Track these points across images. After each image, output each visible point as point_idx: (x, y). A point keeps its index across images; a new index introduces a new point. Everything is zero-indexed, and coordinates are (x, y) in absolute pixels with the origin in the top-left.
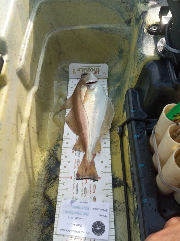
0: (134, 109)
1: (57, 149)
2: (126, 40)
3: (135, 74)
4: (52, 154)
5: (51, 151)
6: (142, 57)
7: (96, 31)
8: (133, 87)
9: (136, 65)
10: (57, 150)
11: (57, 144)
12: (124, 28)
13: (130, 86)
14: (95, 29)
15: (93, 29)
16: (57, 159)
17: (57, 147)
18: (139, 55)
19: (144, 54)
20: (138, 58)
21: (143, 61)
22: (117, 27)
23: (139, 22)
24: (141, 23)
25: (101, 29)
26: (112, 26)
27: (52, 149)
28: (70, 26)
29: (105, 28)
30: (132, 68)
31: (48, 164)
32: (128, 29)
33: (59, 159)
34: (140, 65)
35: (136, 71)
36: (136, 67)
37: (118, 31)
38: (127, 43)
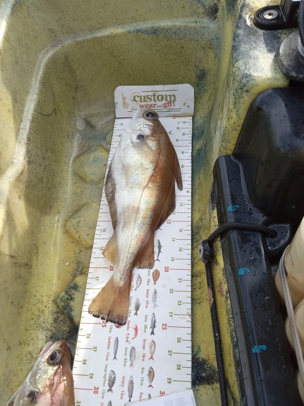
0: (234, 202)
1: (73, 296)
2: (211, 51)
3: (232, 121)
4: (61, 307)
5: (59, 302)
6: (245, 82)
7: (146, 36)
8: (230, 152)
9: (232, 102)
10: (72, 299)
11: (72, 284)
12: (203, 25)
13: (222, 149)
14: (142, 32)
15: (140, 33)
16: (71, 319)
17: (73, 291)
18: (238, 79)
19: (250, 75)
20: (237, 84)
21: (247, 91)
22: (189, 25)
23: (233, 8)
24: (239, 7)
25: (155, 31)
26: (178, 24)
27: (61, 296)
28: (92, 29)
29: (164, 29)
30: (225, 109)
31: (54, 331)
32: (212, 26)
33: (76, 319)
34: (241, 100)
35: (234, 115)
36: (233, 106)
37: (192, 33)
38: (212, 55)
